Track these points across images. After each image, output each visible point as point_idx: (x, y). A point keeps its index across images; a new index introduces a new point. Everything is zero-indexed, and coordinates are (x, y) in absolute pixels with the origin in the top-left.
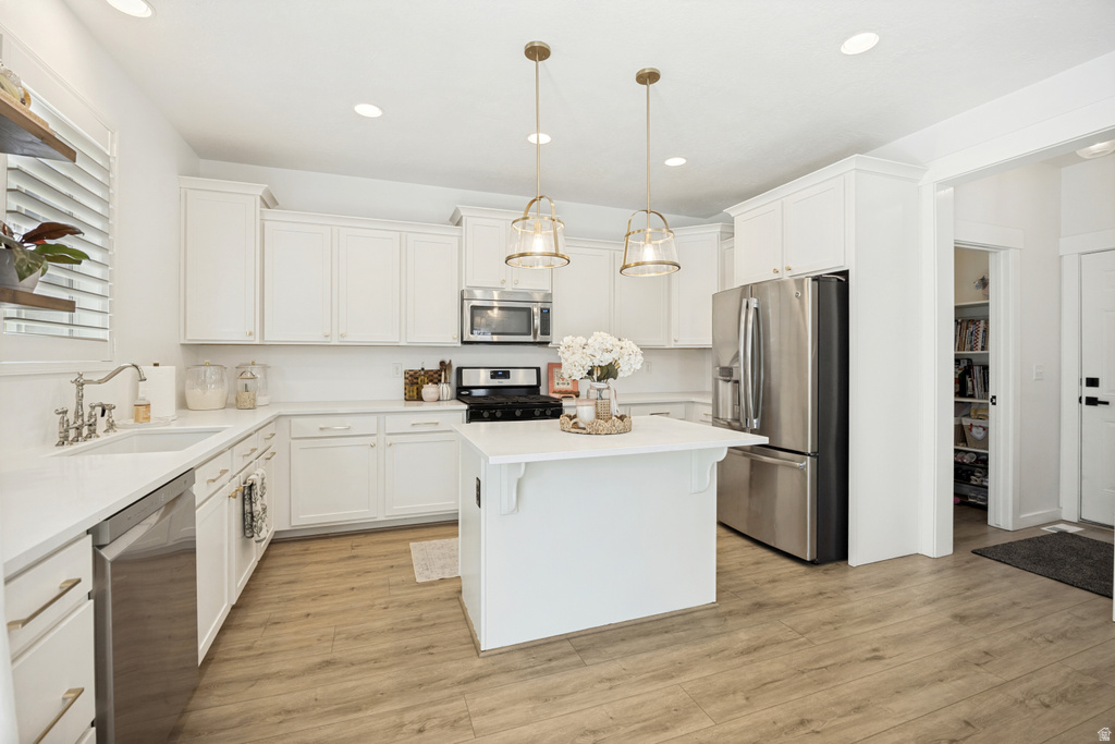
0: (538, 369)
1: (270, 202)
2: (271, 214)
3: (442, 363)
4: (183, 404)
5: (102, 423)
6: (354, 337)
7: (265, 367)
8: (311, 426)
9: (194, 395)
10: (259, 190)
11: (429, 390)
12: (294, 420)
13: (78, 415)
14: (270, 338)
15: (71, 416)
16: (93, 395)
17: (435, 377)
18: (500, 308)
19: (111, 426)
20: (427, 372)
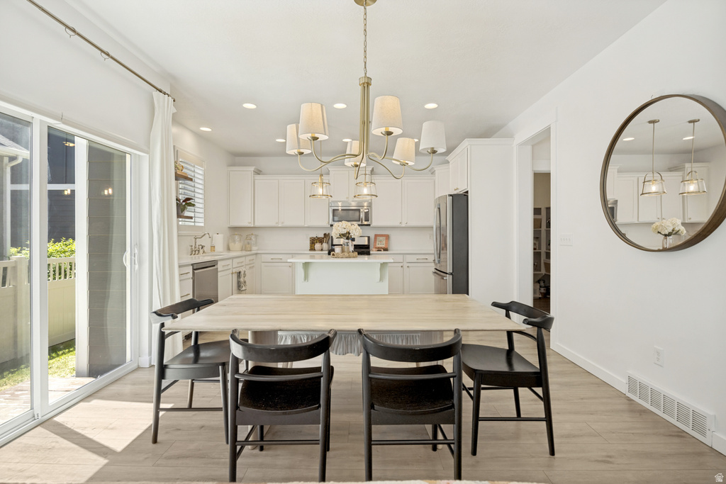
0: (369, 237)
1: (258, 172)
2: (258, 177)
3: (325, 234)
4: (229, 249)
5: (201, 251)
6: (287, 223)
7: (256, 236)
8: (268, 258)
9: (232, 245)
10: (252, 169)
11: (318, 246)
12: (263, 255)
13: (195, 248)
14: (257, 224)
15: (193, 247)
16: (199, 242)
17: (321, 241)
18: (342, 210)
19: (204, 252)
20: (319, 238)
